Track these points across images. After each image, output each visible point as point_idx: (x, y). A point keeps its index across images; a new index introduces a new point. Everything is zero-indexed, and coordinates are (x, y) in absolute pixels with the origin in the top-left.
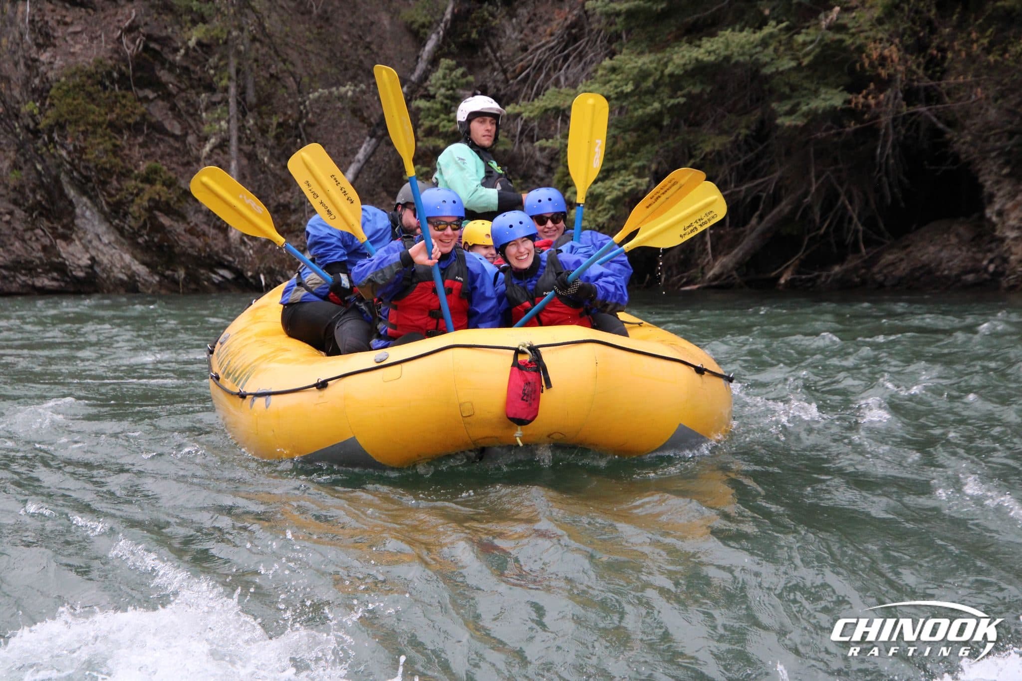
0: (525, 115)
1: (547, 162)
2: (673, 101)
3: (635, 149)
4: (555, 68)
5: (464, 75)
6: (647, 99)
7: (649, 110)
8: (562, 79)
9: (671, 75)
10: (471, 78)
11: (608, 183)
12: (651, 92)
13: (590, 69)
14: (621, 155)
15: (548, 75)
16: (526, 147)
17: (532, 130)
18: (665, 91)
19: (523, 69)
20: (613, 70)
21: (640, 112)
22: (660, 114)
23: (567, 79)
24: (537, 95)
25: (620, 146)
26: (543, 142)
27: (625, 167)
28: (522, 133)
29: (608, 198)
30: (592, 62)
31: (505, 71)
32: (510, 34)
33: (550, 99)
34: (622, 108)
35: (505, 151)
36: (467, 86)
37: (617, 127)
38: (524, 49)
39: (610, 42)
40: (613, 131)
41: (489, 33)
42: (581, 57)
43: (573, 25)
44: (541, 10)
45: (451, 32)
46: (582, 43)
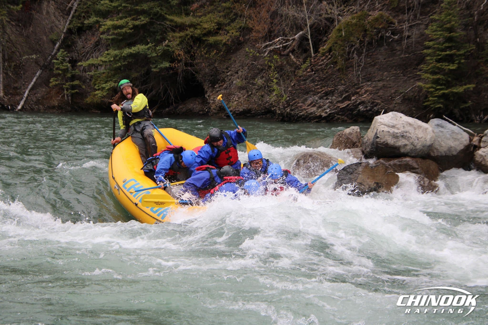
0: (84, 65)
1: (89, 78)
2: (124, 63)
3: (114, 75)
4: (92, 53)
5: (67, 54)
6: (117, 62)
7: (118, 65)
9: (124, 56)
10: (69, 55)
11: (106, 84)
12: (118, 61)
13: (102, 54)
14: (110, 77)
15: (90, 55)
16: (84, 74)
17: (86, 69)
18: (122, 61)
19: (83, 53)
20: (108, 54)
21: (115, 66)
22: (120, 67)
23: (95, 56)
24: (87, 60)
25: (110, 74)
26: (89, 73)
27: (111, 80)
28: (83, 70)
29: (106, 88)
30: (102, 52)
31: (78, 53)
32: (80, 44)
33: (90, 61)
34: (110, 64)
35: (78, 75)
36: (68, 57)
37: (109, 70)
38: (84, 47)
39: (107, 47)
40: (108, 71)
41: (74, 43)
42: (99, 50)
43: (97, 42)
44: (88, 37)
45: (64, 42)
46: (99, 46)
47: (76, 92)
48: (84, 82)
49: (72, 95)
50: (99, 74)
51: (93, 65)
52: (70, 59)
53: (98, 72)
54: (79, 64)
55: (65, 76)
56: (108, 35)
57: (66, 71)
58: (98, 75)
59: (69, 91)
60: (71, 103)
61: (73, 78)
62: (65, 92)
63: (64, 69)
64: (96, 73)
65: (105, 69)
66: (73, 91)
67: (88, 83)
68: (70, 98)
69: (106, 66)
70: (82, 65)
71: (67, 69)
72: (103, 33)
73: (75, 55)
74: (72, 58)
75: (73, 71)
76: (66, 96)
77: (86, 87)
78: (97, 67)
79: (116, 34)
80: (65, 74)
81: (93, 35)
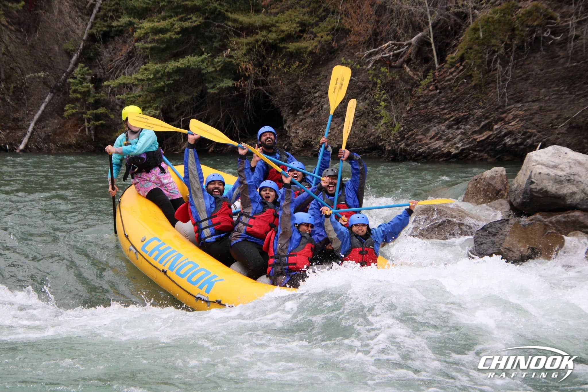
0: (112, 86)
1: (120, 104)
2: (168, 82)
3: (154, 100)
4: (124, 68)
5: (88, 70)
6: (158, 81)
7: (159, 85)
8: (126, 73)
9: (168, 72)
10: (90, 71)
12: (160, 78)
13: (137, 69)
14: (149, 102)
15: (121, 71)
16: (112, 98)
17: (115, 91)
18: (165, 78)
19: (111, 68)
20: (146, 69)
21: (156, 86)
22: (164, 87)
23: (128, 72)
24: (116, 78)
25: (148, 98)
26: (119, 96)
27: (151, 106)
28: (111, 92)
30: (137, 66)
31: (104, 69)
32: (106, 55)
33: (122, 80)
34: (149, 84)
35: (104, 99)
36: (89, 74)
37: (147, 91)
38: (111, 61)
39: (144, 59)
40: (146, 93)
41: (97, 54)
42: (133, 64)
43: (130, 52)
44: (118, 46)
45: (83, 53)
46: (134, 59)
47: (102, 123)
48: (112, 110)
49: (96, 128)
50: (133, 97)
51: (124, 84)
52: (92, 78)
53: (132, 95)
54: (106, 83)
55: (85, 101)
56: (146, 42)
57: (87, 94)
58: (132, 99)
59: (92, 122)
60: (95, 139)
61: (97, 104)
62: (86, 124)
63: (84, 92)
64: (129, 96)
65: (142, 90)
66: (97, 123)
67: (118, 110)
68: (92, 132)
69: (143, 86)
70: (109, 86)
71: (89, 91)
72: (138, 40)
73: (99, 72)
74: (96, 75)
75: (97, 95)
76: (87, 129)
77: (115, 117)
78: (131, 89)
79: (157, 41)
80: (86, 98)
81: (125, 42)
